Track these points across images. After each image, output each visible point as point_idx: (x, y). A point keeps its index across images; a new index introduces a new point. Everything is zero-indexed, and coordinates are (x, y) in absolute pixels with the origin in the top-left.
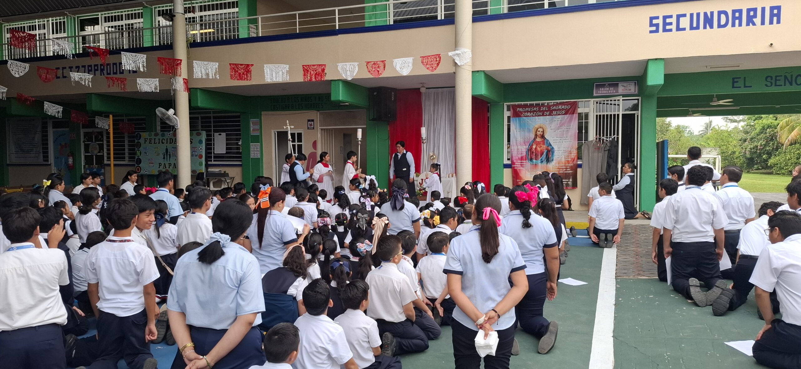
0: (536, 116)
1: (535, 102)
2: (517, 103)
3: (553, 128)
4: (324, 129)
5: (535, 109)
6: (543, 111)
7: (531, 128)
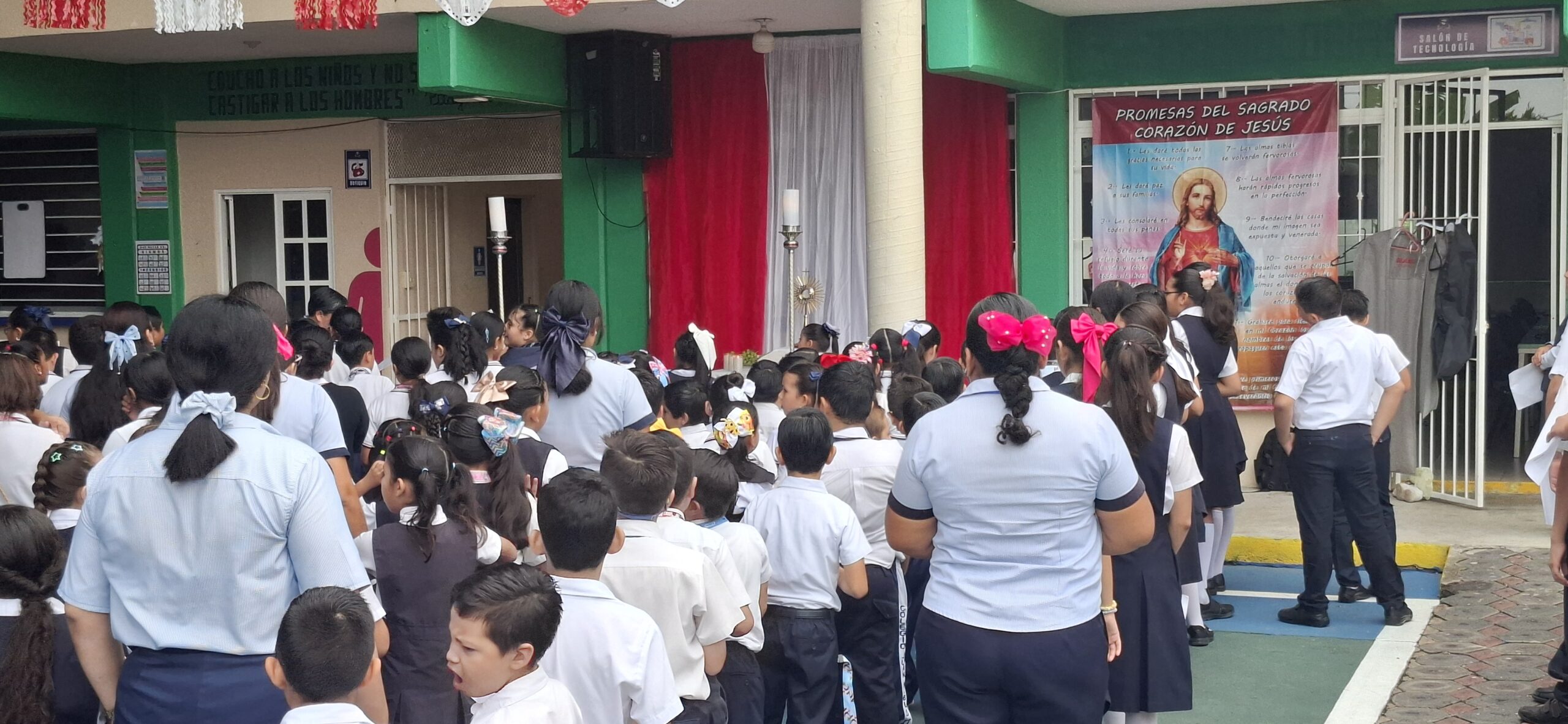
0: (1185, 138)
1: (1180, 88)
2: (1115, 90)
3: (1245, 183)
4: (410, 187)
5: (1181, 112)
6: (1212, 121)
7: (1168, 185)
